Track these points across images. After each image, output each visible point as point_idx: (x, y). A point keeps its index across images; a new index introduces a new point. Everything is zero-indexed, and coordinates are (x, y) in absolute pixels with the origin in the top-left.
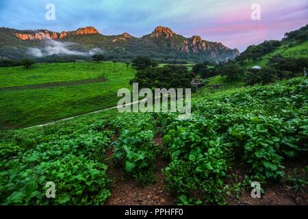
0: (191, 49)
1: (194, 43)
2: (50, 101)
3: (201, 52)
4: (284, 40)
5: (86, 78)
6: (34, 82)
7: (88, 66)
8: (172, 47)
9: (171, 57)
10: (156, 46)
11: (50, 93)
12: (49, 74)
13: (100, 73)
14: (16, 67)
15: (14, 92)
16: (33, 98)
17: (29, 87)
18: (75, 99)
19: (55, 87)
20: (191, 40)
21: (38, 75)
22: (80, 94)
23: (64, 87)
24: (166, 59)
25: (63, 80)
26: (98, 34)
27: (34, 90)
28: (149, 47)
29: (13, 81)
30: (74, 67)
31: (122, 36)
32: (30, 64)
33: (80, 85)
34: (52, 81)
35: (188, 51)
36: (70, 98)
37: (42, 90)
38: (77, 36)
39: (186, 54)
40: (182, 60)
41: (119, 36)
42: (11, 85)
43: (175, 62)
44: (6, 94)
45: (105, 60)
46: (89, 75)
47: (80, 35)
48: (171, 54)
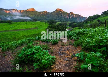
0: (69, 17)
1: (71, 14)
2: (19, 35)
3: (73, 18)
4: (102, 14)
5: (31, 27)
6: (13, 29)
7: (32, 23)
8: (63, 16)
9: (62, 20)
10: (57, 16)
11: (18, 33)
12: (18, 26)
13: (36, 26)
14: (6, 23)
15: (6, 32)
16: (13, 34)
17: (11, 31)
18: (27, 35)
19: (20, 31)
20: (69, 14)
21: (14, 26)
22: (29, 33)
23: (23, 31)
24: (60, 20)
25: (23, 28)
26: (35, 11)
27: (13, 32)
28: (54, 16)
29: (5, 28)
30: (26, 24)
31: (44, 12)
32: (11, 22)
33: (29, 30)
34: (19, 29)
35: (68, 18)
36: (25, 35)
37: (16, 32)
38: (27, 12)
39: (68, 19)
40: (66, 21)
41: (43, 12)
42: (5, 30)
43: (63, 22)
44: (4, 33)
45: (38, 21)
46: (32, 26)
47: (28, 11)
48: (62, 19)
